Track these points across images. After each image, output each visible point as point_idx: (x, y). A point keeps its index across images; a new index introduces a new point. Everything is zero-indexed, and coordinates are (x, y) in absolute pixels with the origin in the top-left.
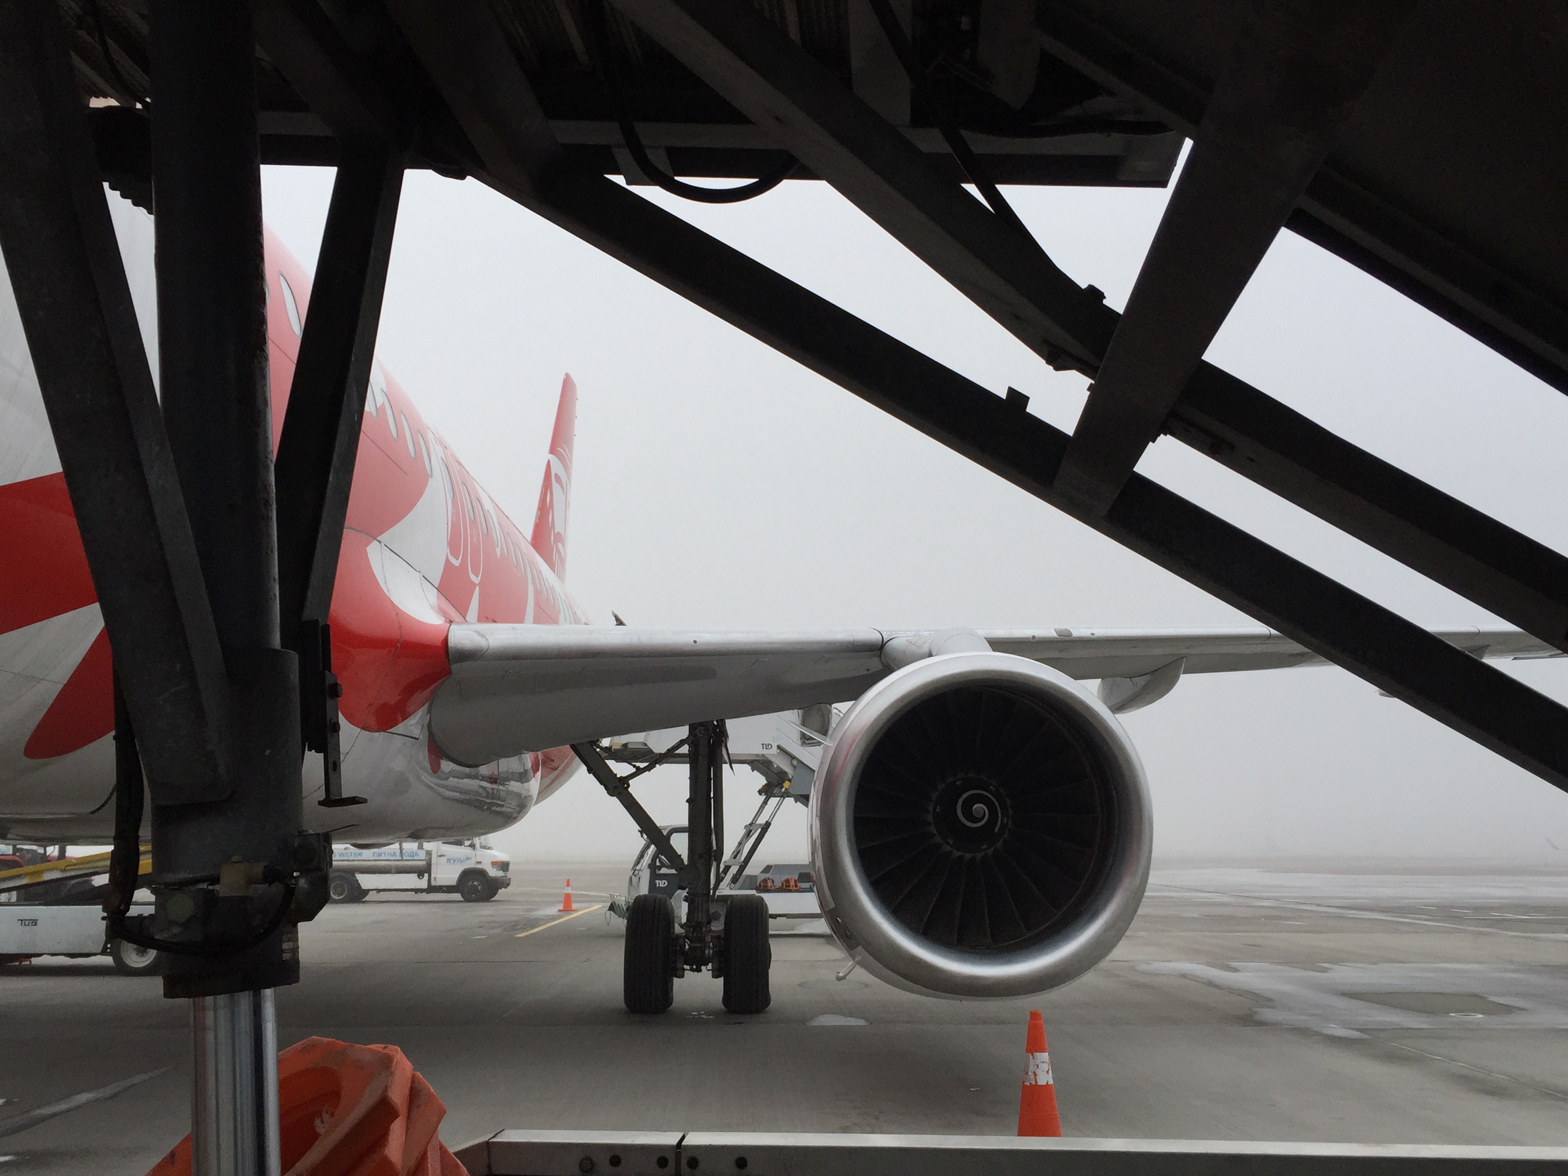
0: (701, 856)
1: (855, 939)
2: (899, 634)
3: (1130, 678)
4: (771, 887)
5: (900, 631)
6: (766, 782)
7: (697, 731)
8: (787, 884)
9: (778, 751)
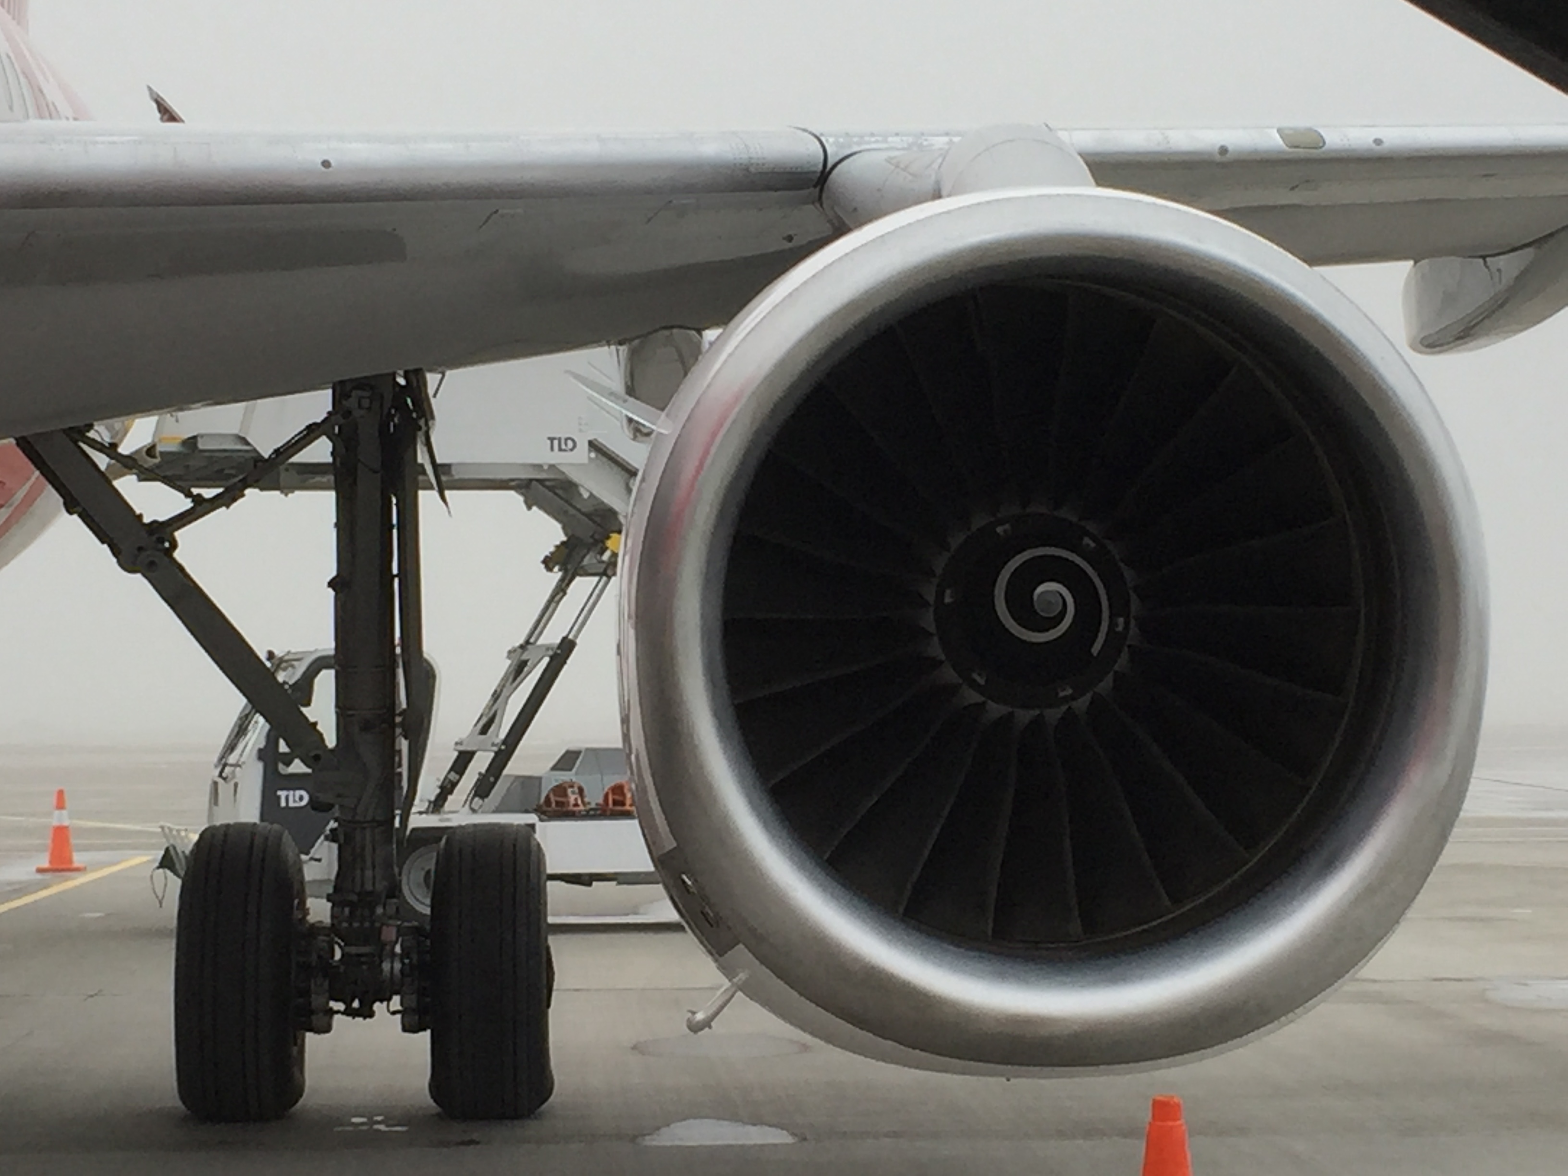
0: (366, 727)
1: (729, 928)
2: (869, 143)
3: (1484, 257)
4: (576, 805)
5: (872, 135)
6: (564, 538)
7: (351, 403)
8: (617, 797)
9: (593, 455)
